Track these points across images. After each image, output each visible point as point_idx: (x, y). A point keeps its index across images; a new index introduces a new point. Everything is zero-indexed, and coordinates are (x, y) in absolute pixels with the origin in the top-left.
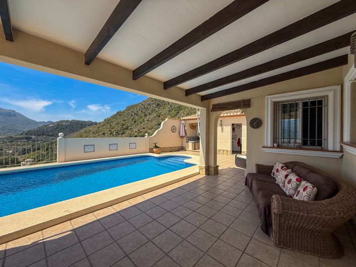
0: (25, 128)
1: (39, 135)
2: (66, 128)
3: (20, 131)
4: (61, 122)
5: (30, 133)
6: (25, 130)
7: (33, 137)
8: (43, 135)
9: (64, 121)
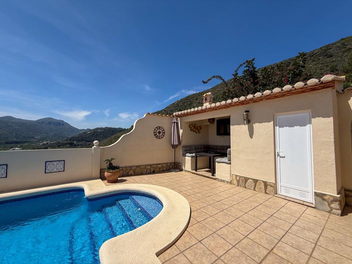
0: (70, 135)
1: (79, 141)
2: (101, 134)
3: (66, 137)
4: (97, 129)
5: (72, 139)
6: (70, 136)
7: (75, 142)
8: (82, 140)
9: (99, 128)
